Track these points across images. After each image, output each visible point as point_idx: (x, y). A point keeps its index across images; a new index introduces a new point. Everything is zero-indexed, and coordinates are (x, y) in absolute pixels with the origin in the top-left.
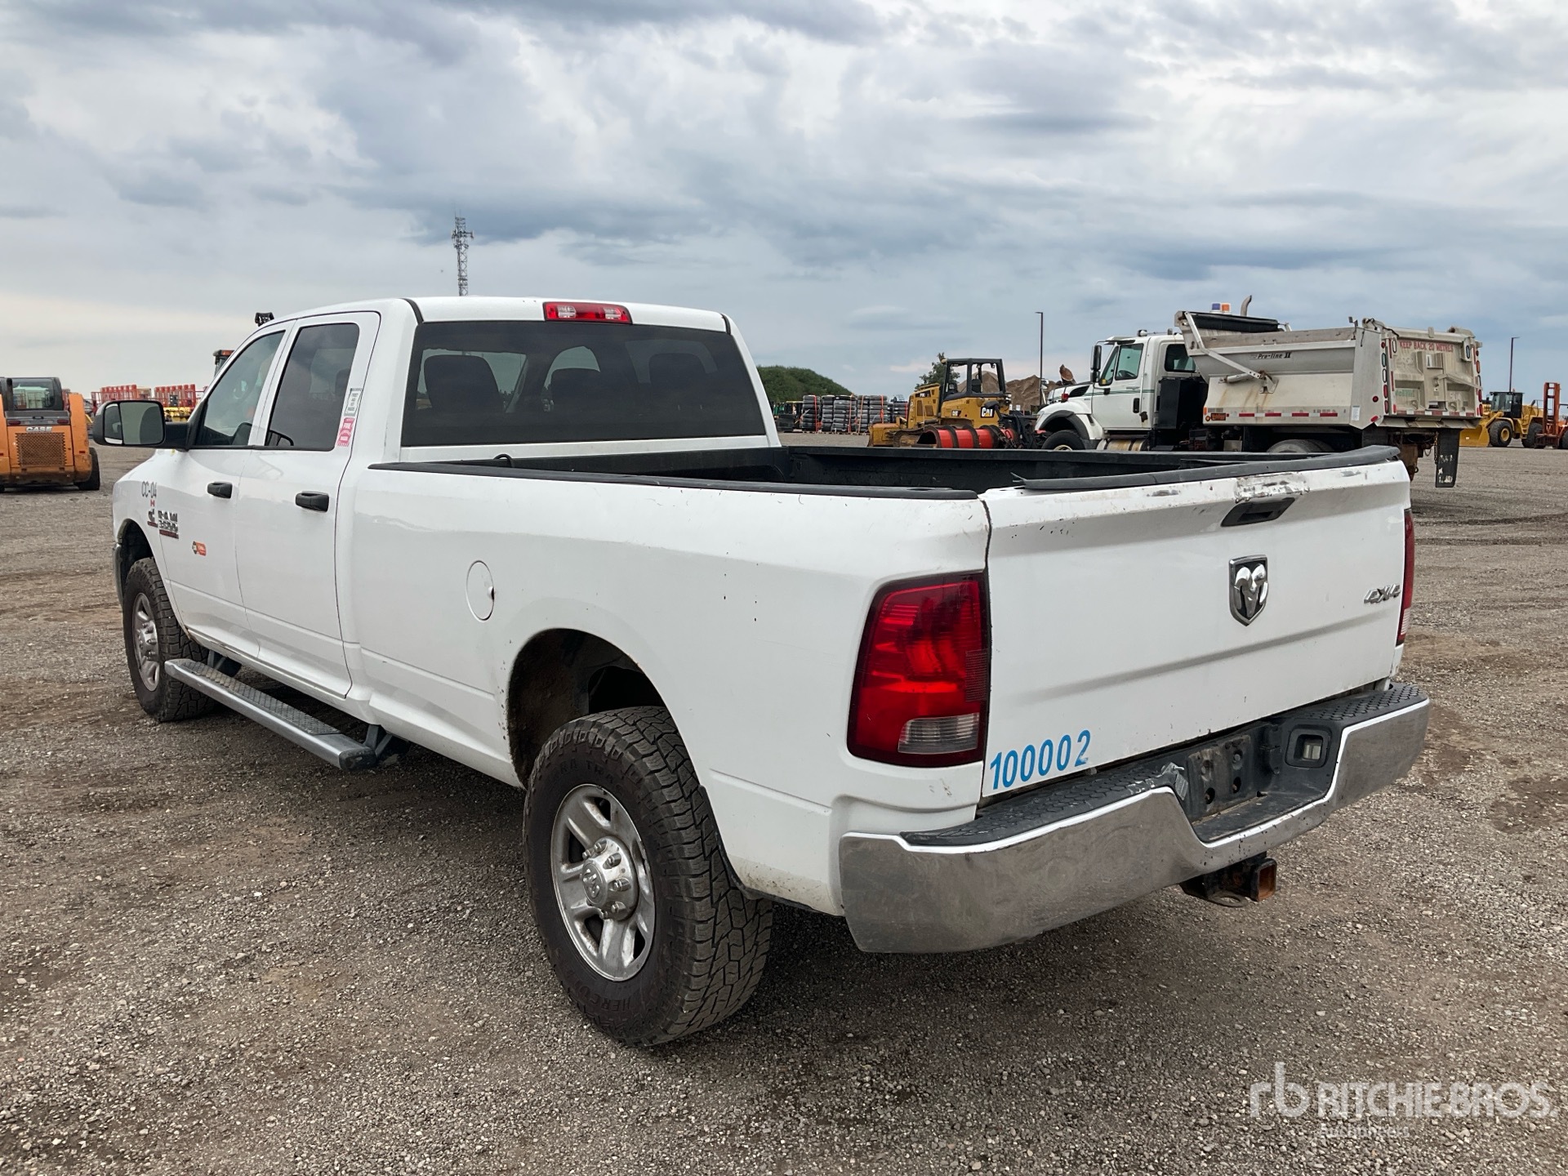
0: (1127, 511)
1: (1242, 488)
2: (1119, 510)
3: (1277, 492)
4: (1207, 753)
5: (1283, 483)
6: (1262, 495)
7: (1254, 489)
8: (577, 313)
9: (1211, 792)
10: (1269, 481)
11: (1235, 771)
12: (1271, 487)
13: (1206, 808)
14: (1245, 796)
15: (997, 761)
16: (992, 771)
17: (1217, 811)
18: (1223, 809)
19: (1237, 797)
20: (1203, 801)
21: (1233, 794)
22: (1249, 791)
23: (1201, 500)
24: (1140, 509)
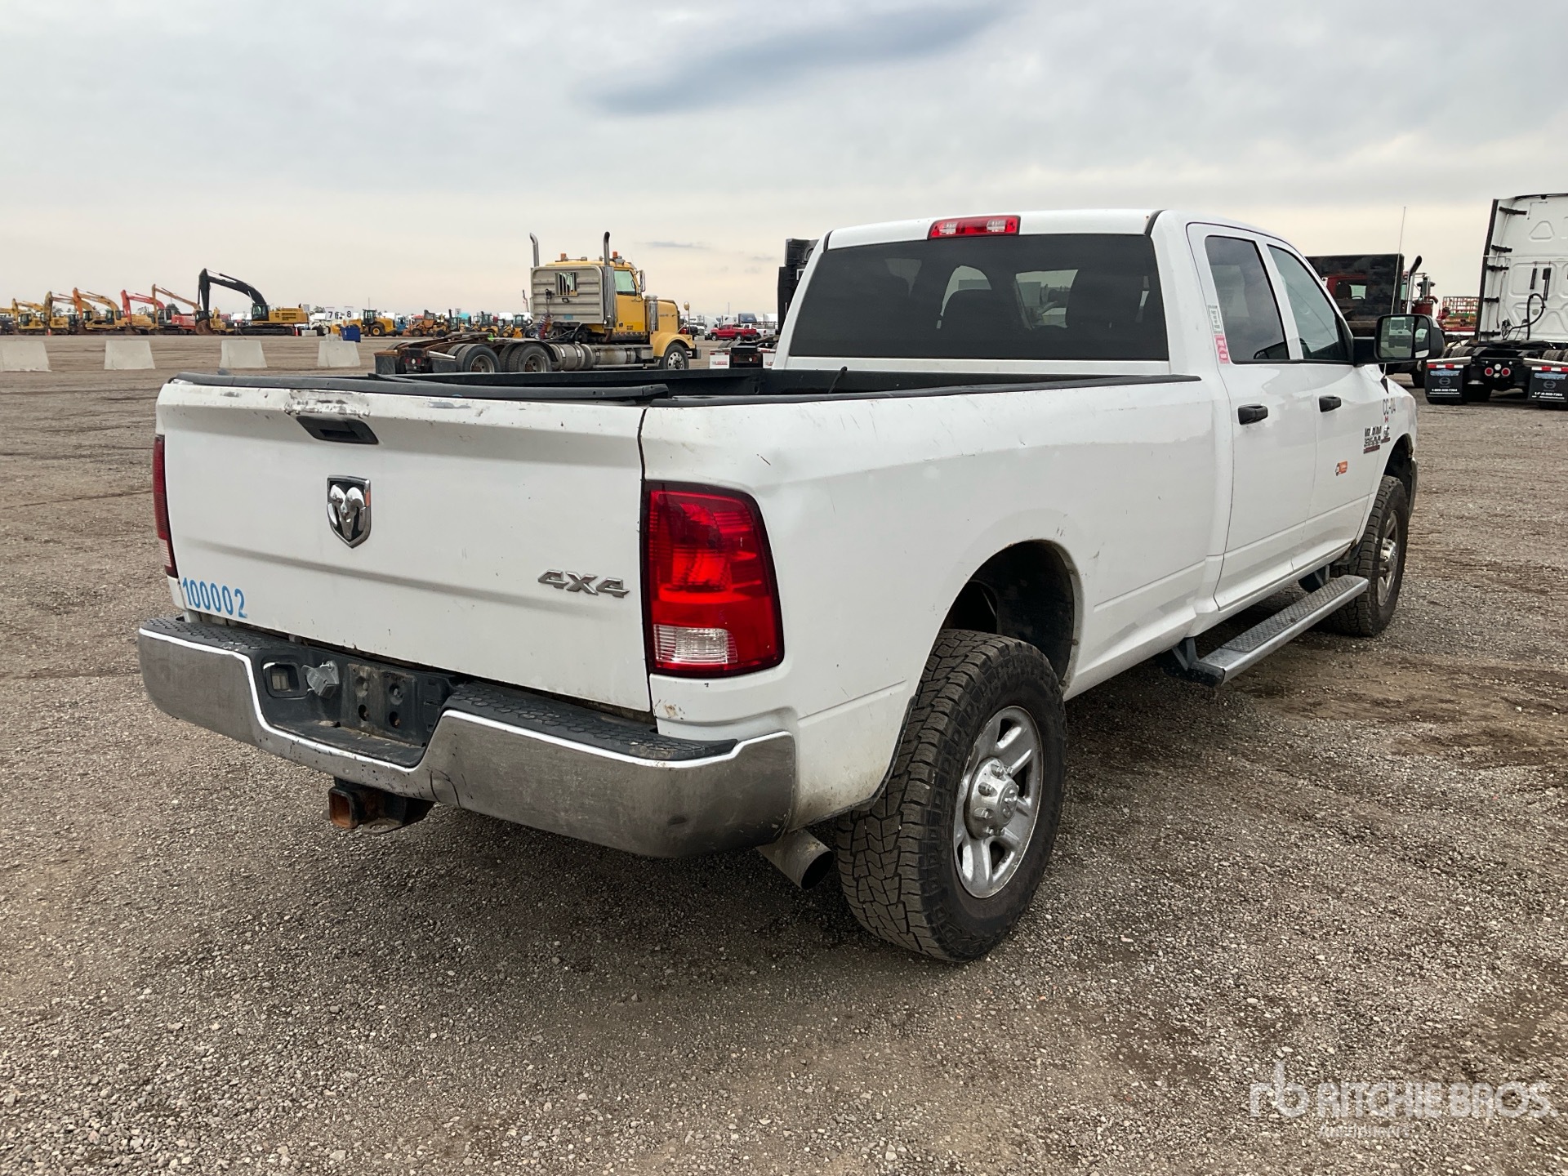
0: (207, 405)
1: (296, 401)
2: (201, 404)
3: (328, 410)
4: (365, 670)
5: (339, 402)
6: (312, 411)
7: (307, 403)
8: (957, 229)
9: (362, 709)
10: (323, 397)
11: (392, 705)
12: (326, 405)
13: (360, 722)
14: (407, 737)
15: (185, 584)
16: (184, 589)
17: (372, 733)
18: (378, 735)
19: (395, 732)
20: (356, 713)
21: (391, 728)
22: (412, 736)
23: (253, 405)
24: (213, 405)
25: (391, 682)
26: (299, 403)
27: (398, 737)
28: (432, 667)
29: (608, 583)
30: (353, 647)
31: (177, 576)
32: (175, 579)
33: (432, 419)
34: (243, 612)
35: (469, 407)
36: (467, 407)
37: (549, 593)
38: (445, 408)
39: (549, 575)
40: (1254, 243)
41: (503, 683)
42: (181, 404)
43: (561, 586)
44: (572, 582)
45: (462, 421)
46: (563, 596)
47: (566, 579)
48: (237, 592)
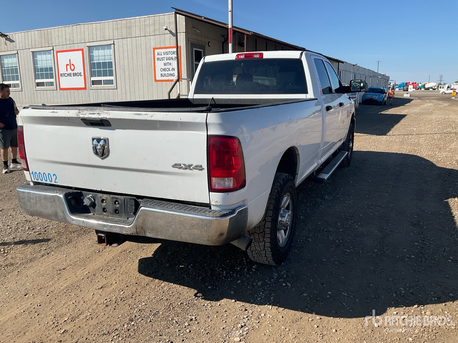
3: (94, 117)
4: (105, 196)
5: (98, 114)
6: (87, 117)
7: (85, 114)
9: (104, 209)
11: (115, 207)
12: (93, 115)
13: (103, 213)
14: (121, 216)
15: (32, 173)
16: (32, 175)
17: (108, 216)
18: (110, 217)
19: (117, 215)
20: (102, 210)
21: (115, 214)
22: (123, 216)
23: (64, 115)
24: (46, 116)
25: (115, 200)
26: (82, 114)
27: (118, 216)
28: (131, 194)
29: (197, 166)
30: (100, 190)
31: (29, 171)
32: (29, 172)
33: (135, 119)
34: (56, 181)
35: (148, 115)
36: (147, 114)
37: (176, 170)
38: (139, 115)
39: (176, 165)
40: (322, 60)
41: (157, 198)
42: (32, 116)
43: (180, 168)
44: (184, 166)
45: (145, 119)
46: (181, 171)
47: (182, 166)
48: (54, 175)
